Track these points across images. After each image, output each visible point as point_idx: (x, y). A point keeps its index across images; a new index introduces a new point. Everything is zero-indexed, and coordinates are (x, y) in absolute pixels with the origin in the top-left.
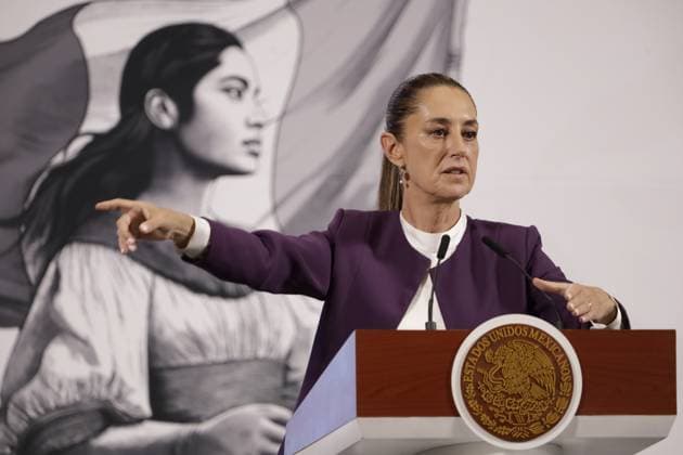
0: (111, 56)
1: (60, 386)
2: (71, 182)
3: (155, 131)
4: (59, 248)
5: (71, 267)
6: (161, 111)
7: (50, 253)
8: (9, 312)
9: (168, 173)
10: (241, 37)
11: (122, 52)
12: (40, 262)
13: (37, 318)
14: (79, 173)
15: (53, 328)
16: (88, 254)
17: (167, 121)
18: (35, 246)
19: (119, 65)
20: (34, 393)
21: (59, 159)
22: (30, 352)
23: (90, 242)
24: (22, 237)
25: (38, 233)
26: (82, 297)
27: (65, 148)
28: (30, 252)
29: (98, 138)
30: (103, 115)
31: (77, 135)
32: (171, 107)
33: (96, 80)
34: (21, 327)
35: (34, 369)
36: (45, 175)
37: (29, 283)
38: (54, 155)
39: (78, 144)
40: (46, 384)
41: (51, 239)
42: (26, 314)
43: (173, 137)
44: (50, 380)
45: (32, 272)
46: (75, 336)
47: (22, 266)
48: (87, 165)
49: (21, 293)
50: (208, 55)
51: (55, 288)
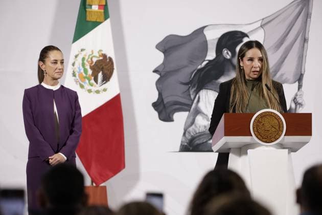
0: (214, 40)
1: (200, 127)
2: (203, 73)
3: (225, 59)
4: (199, 91)
5: (203, 95)
6: (227, 54)
7: (197, 92)
8: (186, 107)
9: (229, 71)
10: (248, 35)
11: (216, 39)
12: (194, 94)
13: (193, 109)
14: (205, 71)
15: (198, 112)
16: (207, 92)
17: (228, 57)
18: (193, 90)
19: (216, 42)
20: (193, 129)
21: (199, 67)
22: (192, 118)
23: (207, 89)
24: (190, 87)
25: (194, 86)
26: (206, 104)
27: (201, 64)
28: (192, 92)
29: (210, 61)
30: (211, 55)
31: (204, 61)
32: (230, 53)
33: (209, 46)
34: (189, 111)
35: (193, 123)
36: (196, 71)
37: (191, 100)
38: (199, 66)
39: (205, 63)
40: (196, 126)
41: (197, 88)
42: (191, 108)
43: (230, 61)
44: (197, 125)
45: (192, 97)
46: (203, 114)
47: (190, 95)
48: (207, 68)
49: (189, 103)
50: (240, 39)
51: (198, 101)
